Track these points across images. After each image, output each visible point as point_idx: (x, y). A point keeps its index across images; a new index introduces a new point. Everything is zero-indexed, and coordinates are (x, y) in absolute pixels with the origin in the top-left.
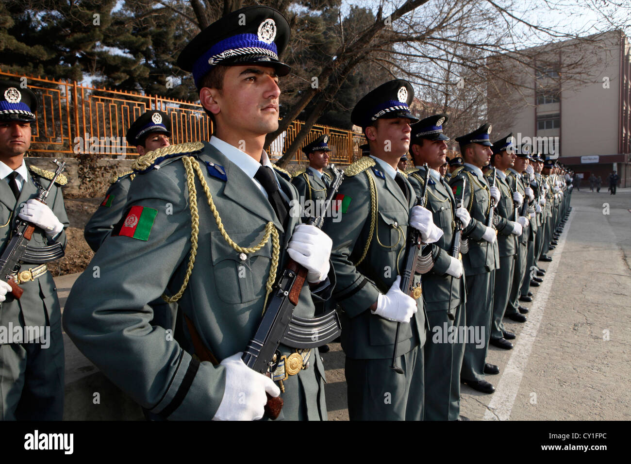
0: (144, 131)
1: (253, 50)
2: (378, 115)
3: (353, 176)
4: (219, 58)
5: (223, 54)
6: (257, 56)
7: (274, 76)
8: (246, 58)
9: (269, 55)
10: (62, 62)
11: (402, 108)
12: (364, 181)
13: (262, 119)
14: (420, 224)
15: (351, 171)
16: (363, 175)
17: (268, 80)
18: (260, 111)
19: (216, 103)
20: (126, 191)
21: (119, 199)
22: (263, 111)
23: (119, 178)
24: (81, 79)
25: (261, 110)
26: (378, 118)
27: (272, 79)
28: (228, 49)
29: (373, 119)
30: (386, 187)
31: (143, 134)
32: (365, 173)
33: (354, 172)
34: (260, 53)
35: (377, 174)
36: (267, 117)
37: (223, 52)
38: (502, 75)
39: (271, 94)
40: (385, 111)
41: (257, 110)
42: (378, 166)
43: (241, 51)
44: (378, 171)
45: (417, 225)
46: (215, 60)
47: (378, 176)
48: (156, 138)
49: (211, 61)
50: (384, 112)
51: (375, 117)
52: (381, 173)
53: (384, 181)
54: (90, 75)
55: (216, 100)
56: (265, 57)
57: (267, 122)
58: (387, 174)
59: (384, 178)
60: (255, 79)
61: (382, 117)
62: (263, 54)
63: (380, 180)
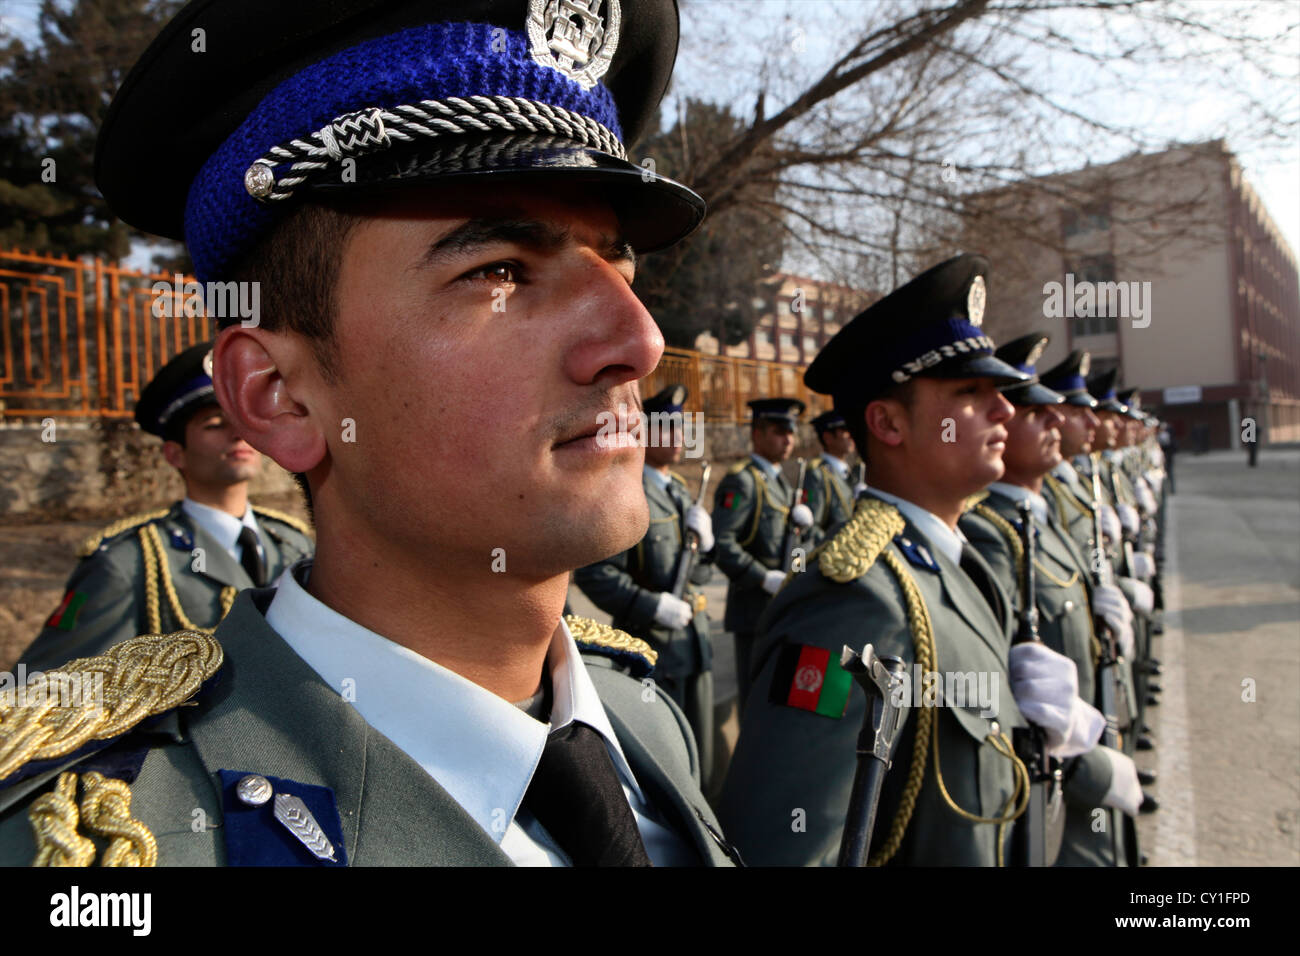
0: (180, 403)
1: (504, 110)
2: (915, 367)
3: (855, 580)
4: (302, 156)
5: (326, 134)
6: (527, 145)
7: (616, 256)
8: (465, 158)
9: (592, 143)
10: (89, 219)
11: (976, 346)
12: (888, 593)
13: (563, 497)
14: (1050, 709)
15: (846, 562)
16: (881, 572)
17: (592, 279)
18: (547, 458)
19: (302, 410)
20: (122, 580)
21: (102, 605)
22: (566, 454)
23: (105, 541)
24: (127, 252)
25: (557, 447)
26: (915, 376)
27: (611, 269)
28: (361, 104)
29: (899, 376)
30: (947, 600)
31: (179, 411)
32: (883, 560)
33: (858, 568)
34: (543, 132)
35: (911, 555)
36: (592, 486)
37: (328, 121)
38: (1031, 231)
39: (611, 355)
40: (942, 354)
41: (535, 452)
42: (911, 531)
43: (436, 113)
44: (912, 543)
45: (1041, 711)
46: (282, 169)
47: (917, 564)
48: (216, 421)
49: (259, 177)
50: (937, 357)
51: (906, 372)
52: (924, 552)
53: (935, 579)
54: (149, 244)
55: (303, 394)
56: (568, 151)
57: (596, 512)
58: (940, 552)
59: (935, 571)
60: (519, 273)
61: (928, 373)
62: (561, 134)
63: (927, 575)
